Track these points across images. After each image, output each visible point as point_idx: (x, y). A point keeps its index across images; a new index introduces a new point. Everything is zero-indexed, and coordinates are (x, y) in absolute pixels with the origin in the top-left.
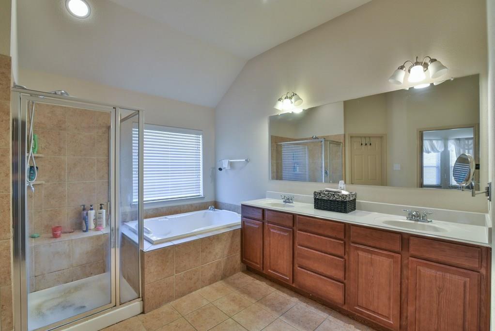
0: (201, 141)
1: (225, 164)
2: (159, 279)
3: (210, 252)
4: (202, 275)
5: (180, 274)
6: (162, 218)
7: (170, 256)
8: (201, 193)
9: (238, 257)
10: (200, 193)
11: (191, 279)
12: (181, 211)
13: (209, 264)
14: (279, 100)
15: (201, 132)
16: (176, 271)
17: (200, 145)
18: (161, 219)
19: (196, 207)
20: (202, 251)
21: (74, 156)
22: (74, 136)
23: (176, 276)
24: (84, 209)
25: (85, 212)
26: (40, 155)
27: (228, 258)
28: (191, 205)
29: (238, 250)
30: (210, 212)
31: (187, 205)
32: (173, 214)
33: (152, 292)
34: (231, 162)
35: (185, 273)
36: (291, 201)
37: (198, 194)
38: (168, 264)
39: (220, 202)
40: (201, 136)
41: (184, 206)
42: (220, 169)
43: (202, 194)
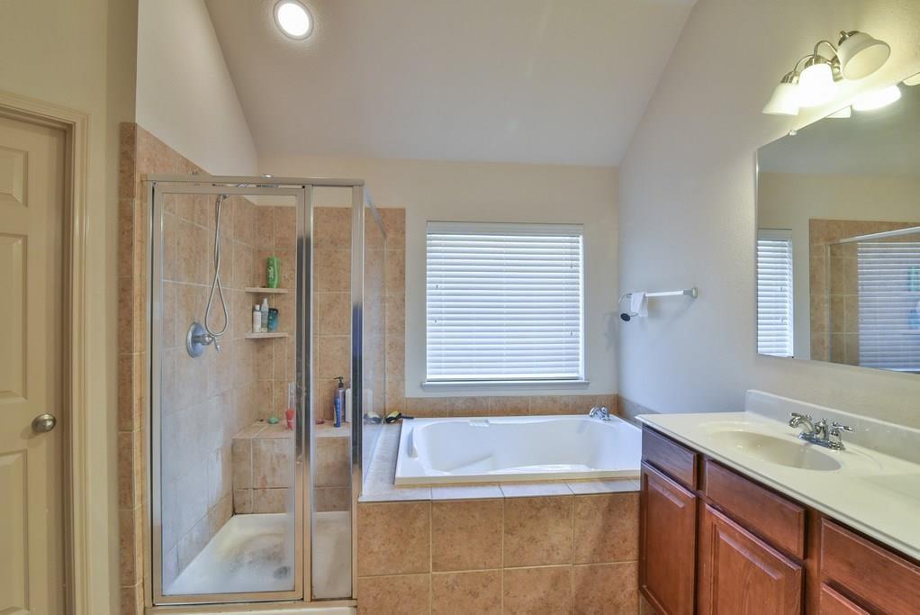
0: (581, 251)
1: (635, 306)
2: (392, 572)
3: (532, 539)
4: (507, 594)
5: (447, 576)
6: (480, 421)
7: (419, 524)
8: (580, 373)
9: (627, 572)
10: (578, 372)
11: (475, 595)
12: (528, 411)
13: (528, 571)
14: (783, 82)
15: (581, 228)
16: (434, 564)
17: (578, 260)
18: (475, 421)
19: (567, 405)
20: (510, 532)
21: (329, 290)
22: (330, 256)
23: (433, 577)
24: (341, 385)
25: (341, 391)
26: (282, 291)
27: (591, 568)
28: (553, 400)
29: (627, 553)
30: (595, 421)
31: (542, 397)
32: (508, 415)
33: (375, 598)
34: (651, 298)
35: (457, 576)
36: (833, 438)
37: (575, 375)
38: (414, 542)
39: (627, 401)
40: (580, 239)
41: (534, 399)
42: (626, 317)
43: (583, 377)
